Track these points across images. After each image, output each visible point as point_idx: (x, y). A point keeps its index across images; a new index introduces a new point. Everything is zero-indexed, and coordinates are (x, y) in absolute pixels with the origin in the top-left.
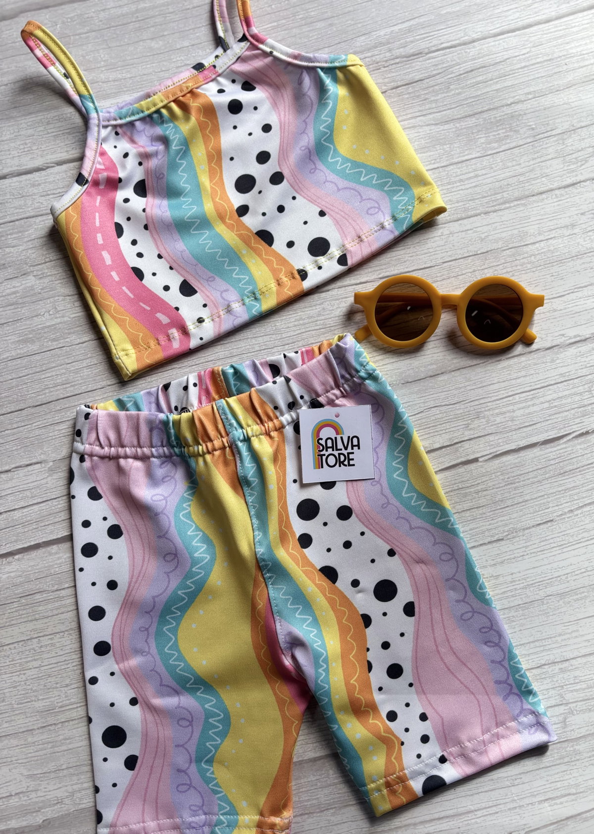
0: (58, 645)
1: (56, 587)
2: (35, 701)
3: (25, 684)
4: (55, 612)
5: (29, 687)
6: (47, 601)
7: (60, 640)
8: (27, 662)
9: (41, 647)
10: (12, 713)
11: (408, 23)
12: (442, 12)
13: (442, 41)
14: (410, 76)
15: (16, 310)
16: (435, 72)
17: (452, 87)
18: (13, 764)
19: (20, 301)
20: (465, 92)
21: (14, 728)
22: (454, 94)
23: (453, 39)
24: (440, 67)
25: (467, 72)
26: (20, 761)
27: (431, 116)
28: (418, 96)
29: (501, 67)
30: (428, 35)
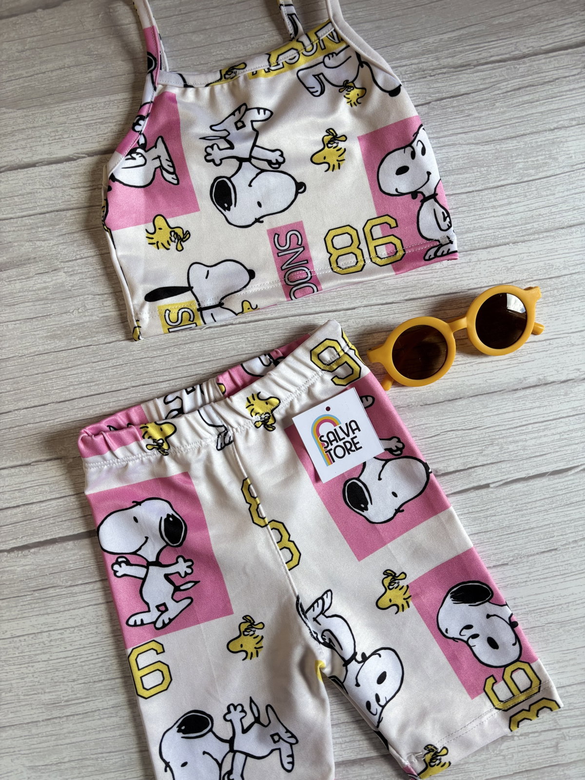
0: (67, 640)
1: (69, 583)
2: (42, 694)
3: (33, 676)
4: (67, 608)
5: (36, 680)
6: (60, 596)
7: (70, 635)
8: (36, 655)
9: (51, 641)
10: (18, 704)
11: (458, 32)
12: (494, 23)
13: (492, 54)
14: (457, 88)
15: (46, 306)
16: (481, 87)
17: (497, 104)
18: (15, 755)
19: (51, 297)
20: (509, 112)
21: (18, 718)
22: (499, 112)
23: (504, 52)
24: (487, 81)
25: (514, 90)
26: (22, 752)
27: (472, 134)
28: (462, 111)
29: (550, 87)
30: (477, 46)
